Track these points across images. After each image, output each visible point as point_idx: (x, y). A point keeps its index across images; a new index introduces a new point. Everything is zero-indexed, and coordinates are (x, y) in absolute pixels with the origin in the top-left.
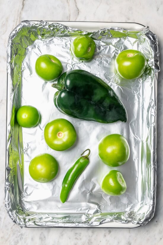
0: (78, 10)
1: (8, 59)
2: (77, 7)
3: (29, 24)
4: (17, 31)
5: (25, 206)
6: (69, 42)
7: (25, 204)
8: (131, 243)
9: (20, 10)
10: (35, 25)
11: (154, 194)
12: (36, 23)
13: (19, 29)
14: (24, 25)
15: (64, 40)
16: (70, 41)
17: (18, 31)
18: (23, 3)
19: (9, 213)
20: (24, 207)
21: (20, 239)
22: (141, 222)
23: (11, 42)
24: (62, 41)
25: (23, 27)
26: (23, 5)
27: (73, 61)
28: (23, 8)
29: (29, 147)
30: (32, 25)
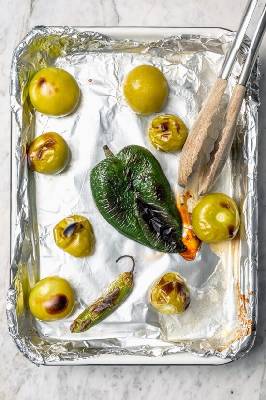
0: (118, 16)
1: (12, 89)
2: (116, 12)
3: (46, 32)
4: (27, 43)
5: (42, 330)
6: (112, 60)
7: (42, 327)
8: (201, 383)
9: (26, 17)
10: (55, 33)
11: (254, 308)
12: (57, 29)
13: (30, 40)
14: (37, 34)
15: (103, 58)
16: (114, 59)
17: (29, 43)
18: (32, 6)
19: (16, 342)
20: (40, 331)
21: (27, 377)
22: (233, 354)
23: (16, 61)
24: (101, 59)
25: (36, 36)
26: (32, 8)
27: (118, 92)
28: (31, 13)
29: (47, 234)
30: (50, 33)
